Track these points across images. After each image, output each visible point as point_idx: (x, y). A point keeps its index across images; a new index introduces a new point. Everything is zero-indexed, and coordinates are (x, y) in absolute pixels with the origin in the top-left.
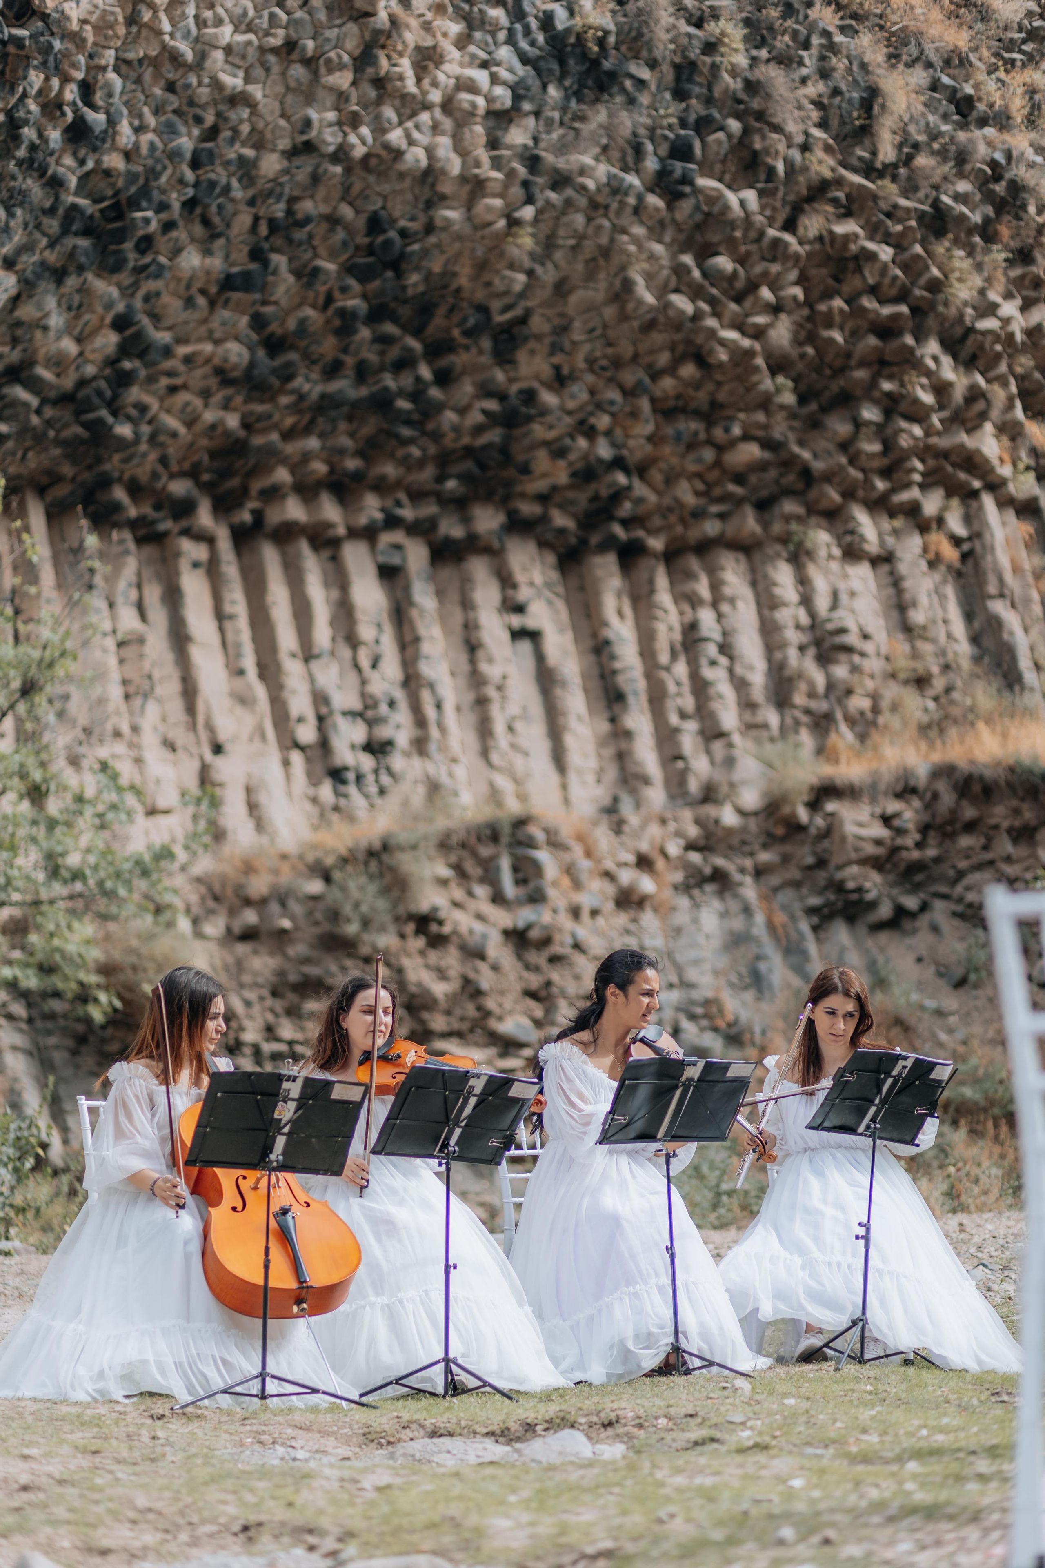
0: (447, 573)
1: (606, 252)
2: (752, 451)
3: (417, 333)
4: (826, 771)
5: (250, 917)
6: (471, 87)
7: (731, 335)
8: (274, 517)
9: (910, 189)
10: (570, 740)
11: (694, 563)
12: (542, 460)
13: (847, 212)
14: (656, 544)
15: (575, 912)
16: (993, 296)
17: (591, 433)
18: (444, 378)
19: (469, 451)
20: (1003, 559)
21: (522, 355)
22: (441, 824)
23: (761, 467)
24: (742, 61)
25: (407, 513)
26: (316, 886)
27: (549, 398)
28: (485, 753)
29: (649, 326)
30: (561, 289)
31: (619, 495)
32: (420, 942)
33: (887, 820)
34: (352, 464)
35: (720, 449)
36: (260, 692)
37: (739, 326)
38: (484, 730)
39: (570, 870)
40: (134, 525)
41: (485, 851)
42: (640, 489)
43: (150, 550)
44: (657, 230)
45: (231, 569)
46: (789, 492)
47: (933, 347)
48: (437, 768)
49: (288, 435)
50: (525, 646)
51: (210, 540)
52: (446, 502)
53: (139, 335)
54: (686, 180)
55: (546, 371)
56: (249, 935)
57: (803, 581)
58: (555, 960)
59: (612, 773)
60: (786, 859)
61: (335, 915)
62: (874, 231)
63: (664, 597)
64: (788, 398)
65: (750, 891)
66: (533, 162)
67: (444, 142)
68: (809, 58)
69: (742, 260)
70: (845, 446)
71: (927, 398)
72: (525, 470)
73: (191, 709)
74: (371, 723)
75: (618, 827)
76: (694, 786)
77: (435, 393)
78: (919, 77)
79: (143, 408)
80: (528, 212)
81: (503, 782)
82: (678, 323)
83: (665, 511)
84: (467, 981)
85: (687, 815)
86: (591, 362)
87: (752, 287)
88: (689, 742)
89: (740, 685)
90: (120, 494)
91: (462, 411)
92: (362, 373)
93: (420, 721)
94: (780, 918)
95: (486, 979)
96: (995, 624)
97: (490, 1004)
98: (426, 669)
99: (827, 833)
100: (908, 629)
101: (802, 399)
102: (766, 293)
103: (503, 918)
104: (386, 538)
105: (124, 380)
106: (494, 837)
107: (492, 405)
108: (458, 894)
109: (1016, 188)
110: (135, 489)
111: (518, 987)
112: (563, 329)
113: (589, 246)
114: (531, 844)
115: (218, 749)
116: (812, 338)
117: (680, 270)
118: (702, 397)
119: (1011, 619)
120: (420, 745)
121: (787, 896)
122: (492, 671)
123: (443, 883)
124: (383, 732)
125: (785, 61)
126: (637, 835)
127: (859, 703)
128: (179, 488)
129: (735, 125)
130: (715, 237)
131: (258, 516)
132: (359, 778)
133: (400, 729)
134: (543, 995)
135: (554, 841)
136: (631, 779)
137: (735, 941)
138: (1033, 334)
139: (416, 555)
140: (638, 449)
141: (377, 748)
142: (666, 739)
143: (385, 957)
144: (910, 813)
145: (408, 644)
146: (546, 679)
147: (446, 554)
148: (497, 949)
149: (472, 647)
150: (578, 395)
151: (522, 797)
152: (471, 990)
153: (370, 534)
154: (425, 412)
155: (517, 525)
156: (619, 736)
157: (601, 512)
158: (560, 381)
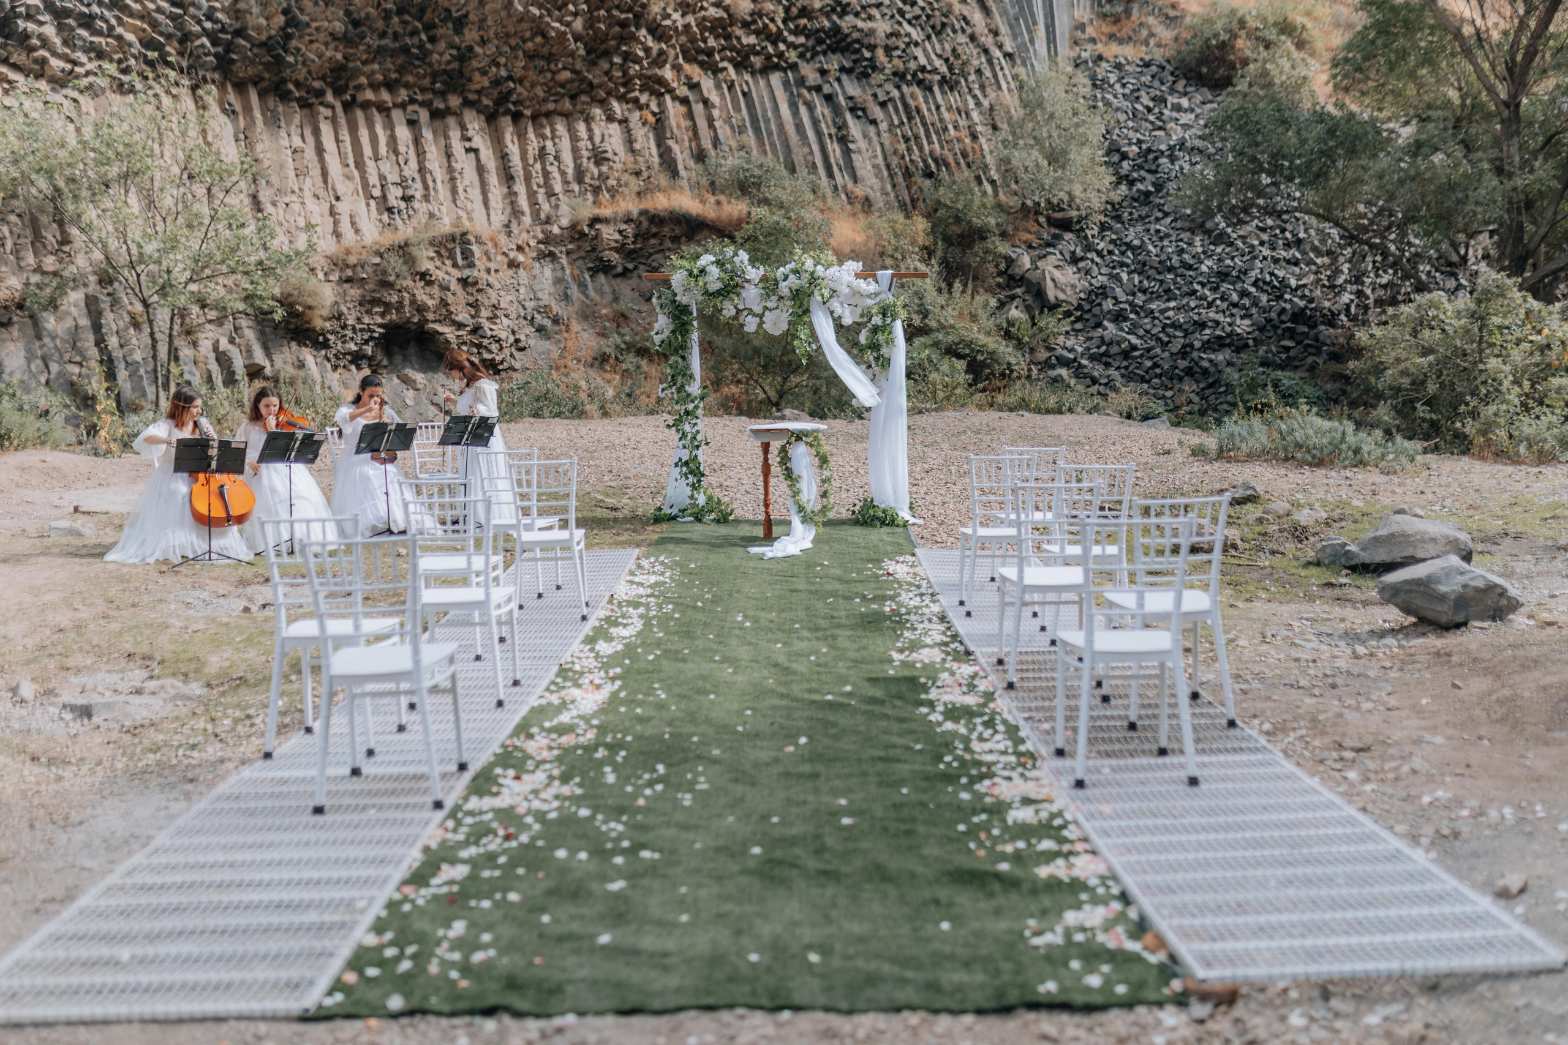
0: (437, 123)
2: (566, 75)
3: (420, 20)
4: (596, 211)
5: (349, 273)
7: (557, 25)
8: (360, 98)
10: (490, 196)
11: (544, 121)
12: (477, 76)
14: (528, 113)
16: (669, 11)
17: (498, 65)
18: (432, 40)
19: (445, 71)
20: (673, 123)
21: (466, 31)
22: (430, 234)
23: (572, 81)
25: (419, 97)
26: (377, 260)
27: (478, 50)
28: (454, 201)
29: (521, 20)
31: (510, 92)
32: (422, 283)
33: (620, 232)
34: (394, 76)
35: (554, 73)
36: (356, 173)
37: (560, 21)
38: (454, 191)
39: (486, 253)
40: (298, 100)
41: (450, 246)
42: (520, 89)
43: (306, 111)
45: (342, 120)
46: (583, 92)
47: (643, 32)
48: (433, 207)
49: (364, 63)
50: (472, 155)
51: (333, 108)
52: (435, 92)
53: (294, 17)
55: (477, 38)
56: (349, 280)
57: (590, 130)
58: (479, 291)
59: (508, 210)
60: (579, 248)
61: (385, 272)
63: (531, 135)
64: (582, 52)
65: (564, 261)
70: (607, 73)
71: (641, 54)
72: (470, 80)
73: (325, 182)
74: (404, 188)
75: (509, 234)
76: (543, 216)
77: (429, 46)
79: (298, 50)
81: (461, 213)
82: (533, 19)
83: (531, 99)
84: (442, 300)
85: (538, 229)
86: (496, 35)
87: (565, 5)
88: (541, 197)
89: (563, 173)
90: (291, 86)
91: (441, 54)
92: (396, 36)
93: (426, 187)
94: (577, 272)
95: (450, 299)
96: (669, 149)
97: (452, 309)
98: (428, 165)
99: (596, 237)
100: (633, 151)
101: (588, 53)
102: (571, 7)
103: (457, 274)
104: (410, 108)
105: (288, 37)
106: (454, 240)
107: (454, 52)
108: (438, 263)
110: (297, 84)
111: (464, 302)
112: (483, 20)
114: (469, 243)
115: (338, 199)
116: (591, 27)
118: (545, 51)
119: (676, 148)
120: (426, 198)
121: (580, 263)
122: (457, 166)
123: (432, 259)
124: (410, 192)
126: (517, 237)
127: (612, 182)
128: (317, 84)
131: (354, 97)
132: (399, 212)
133: (417, 190)
134: (475, 305)
135: (479, 241)
136: (516, 213)
137: (558, 281)
138: (687, 27)
139: (424, 115)
140: (518, 73)
141: (407, 199)
142: (532, 195)
143: (406, 289)
144: (630, 230)
145: (421, 154)
146: (481, 170)
147: (437, 115)
148: (455, 286)
149: (449, 156)
150: (491, 49)
151: (470, 219)
152: (444, 303)
153: (403, 106)
154: (425, 54)
155: (467, 103)
156: (512, 194)
157: (503, 99)
158: (483, 42)
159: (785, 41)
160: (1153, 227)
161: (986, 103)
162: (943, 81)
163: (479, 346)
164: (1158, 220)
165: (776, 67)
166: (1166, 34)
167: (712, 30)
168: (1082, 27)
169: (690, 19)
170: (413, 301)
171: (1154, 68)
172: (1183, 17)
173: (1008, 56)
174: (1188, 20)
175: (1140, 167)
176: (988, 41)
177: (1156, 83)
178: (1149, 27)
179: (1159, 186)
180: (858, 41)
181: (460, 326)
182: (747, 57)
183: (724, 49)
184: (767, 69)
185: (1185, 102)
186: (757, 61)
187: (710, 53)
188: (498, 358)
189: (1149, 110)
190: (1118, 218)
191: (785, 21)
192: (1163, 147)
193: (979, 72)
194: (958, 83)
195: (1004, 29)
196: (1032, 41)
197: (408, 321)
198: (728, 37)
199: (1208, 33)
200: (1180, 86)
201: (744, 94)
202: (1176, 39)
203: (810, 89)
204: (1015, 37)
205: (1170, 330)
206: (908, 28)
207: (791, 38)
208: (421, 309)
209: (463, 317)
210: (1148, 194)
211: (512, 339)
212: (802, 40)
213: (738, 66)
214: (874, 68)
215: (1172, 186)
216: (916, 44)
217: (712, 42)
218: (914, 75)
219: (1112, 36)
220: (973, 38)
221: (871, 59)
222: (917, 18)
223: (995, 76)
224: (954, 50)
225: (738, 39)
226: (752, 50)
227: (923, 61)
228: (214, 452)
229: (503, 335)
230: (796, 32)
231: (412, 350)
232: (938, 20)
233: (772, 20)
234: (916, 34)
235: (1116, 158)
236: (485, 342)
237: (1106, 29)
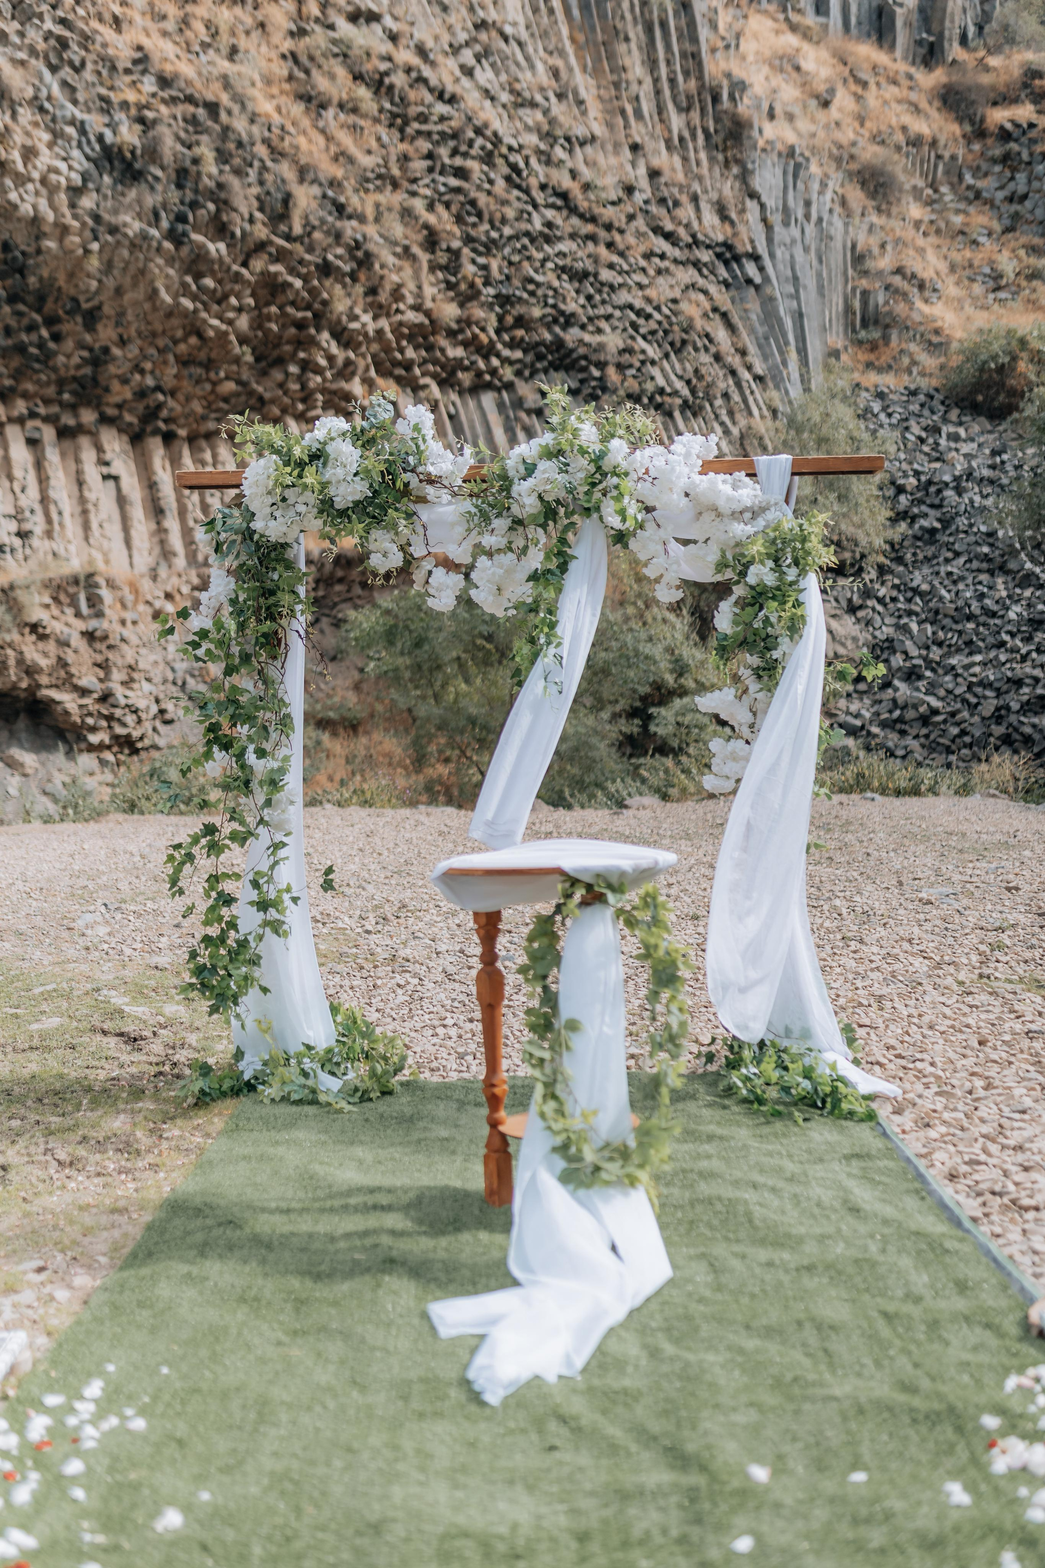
0: (67, 444)
1: (143, 272)
2: (230, 386)
3: (39, 311)
6: (57, 171)
7: (215, 322)
9: (310, 250)
10: (133, 533)
11: (203, 443)
12: (116, 386)
13: (276, 260)
14: (183, 432)
15: (123, 622)
16: (358, 311)
17: (142, 372)
18: (56, 337)
19: (75, 379)
21: (100, 327)
22: (48, 575)
23: (237, 394)
24: (214, 170)
25: (42, 410)
27: (116, 351)
28: (87, 539)
29: (169, 315)
30: (119, 291)
31: (160, 406)
32: (34, 637)
34: (7, 382)
35: (214, 384)
37: (222, 320)
38: (86, 527)
39: (121, 600)
41: (72, 590)
42: (171, 403)
44: (170, 261)
46: (252, 407)
47: (325, 336)
48: (58, 545)
50: (111, 484)
52: (63, 405)
54: (185, 234)
55: (115, 337)
58: (110, 647)
59: (157, 550)
62: (292, 271)
63: (187, 459)
64: (249, 358)
66: (97, 218)
67: (43, 204)
68: (253, 174)
69: (220, 282)
70: (281, 385)
71: (323, 362)
72: (107, 390)
74: (19, 521)
75: (155, 578)
77: (52, 345)
78: (316, 190)
80: (95, 246)
81: (96, 554)
82: (185, 314)
83: (187, 416)
84: (60, 659)
86: (139, 333)
87: (226, 297)
91: (68, 356)
92: (8, 332)
93: (49, 521)
95: (70, 657)
97: (73, 670)
98: (52, 494)
101: (258, 360)
102: (233, 301)
103: (80, 625)
104: (30, 424)
106: (77, 582)
107: (85, 354)
108: (56, 612)
109: (368, 255)
111: (90, 662)
112: (121, 314)
113: (132, 269)
114: (97, 586)
116: (260, 327)
117: (185, 285)
118: (202, 356)
120: (49, 534)
122: (91, 496)
123: (47, 606)
124: (27, 526)
125: (238, 172)
126: (165, 582)
129: (211, 206)
130: (203, 268)
132: (12, 550)
133: (38, 524)
134: (104, 666)
135: (111, 584)
136: (167, 554)
138: (380, 332)
139: (48, 433)
140: (169, 382)
141: (23, 535)
142: (187, 534)
143: (10, 645)
145: (43, 480)
146: (122, 501)
147: (65, 434)
148: (77, 641)
149: (80, 483)
150: (133, 351)
151: (107, 562)
152: (62, 663)
153: (20, 421)
154: (47, 357)
155: (105, 420)
156: (161, 531)
157: (151, 414)
158: (123, 342)
159: (498, 355)
160: (943, 570)
161: (735, 431)
162: (685, 405)
163: (110, 718)
164: (947, 561)
165: (489, 386)
166: (929, 362)
167: (411, 338)
168: (835, 354)
169: (384, 323)
170: (20, 661)
171: (922, 398)
172: (948, 344)
173: (758, 378)
174: (955, 345)
175: (921, 502)
176: (735, 361)
177: (926, 412)
178: (911, 355)
179: (946, 522)
180: (585, 357)
181: (84, 692)
182: (453, 373)
183: (425, 361)
184: (477, 388)
185: (962, 432)
186: (465, 378)
187: (408, 366)
188: (136, 734)
189: (922, 440)
190: (900, 560)
191: (498, 332)
192: (947, 478)
193: (726, 396)
194: (701, 408)
195: (752, 349)
196: (785, 363)
197: (15, 687)
198: (430, 348)
199: (983, 357)
200: (954, 414)
201: (451, 417)
202: (942, 367)
203: (529, 412)
204: (765, 357)
205: (979, 690)
206: (641, 343)
207: (506, 352)
208: (31, 671)
209: (88, 679)
210: (933, 531)
211: (154, 709)
212: (518, 354)
213: (442, 383)
214: (604, 389)
215: (962, 522)
216: (653, 363)
217: (410, 353)
218: (651, 399)
219: (869, 365)
220: (718, 357)
221: (600, 379)
222: (653, 333)
223: (745, 401)
224: (696, 371)
225: (443, 351)
226: (458, 364)
227: (661, 381)
229: (141, 704)
230: (512, 345)
231: (22, 723)
232: (677, 335)
233: (483, 329)
234: (652, 351)
235: (891, 492)
236: (118, 712)
237: (863, 356)
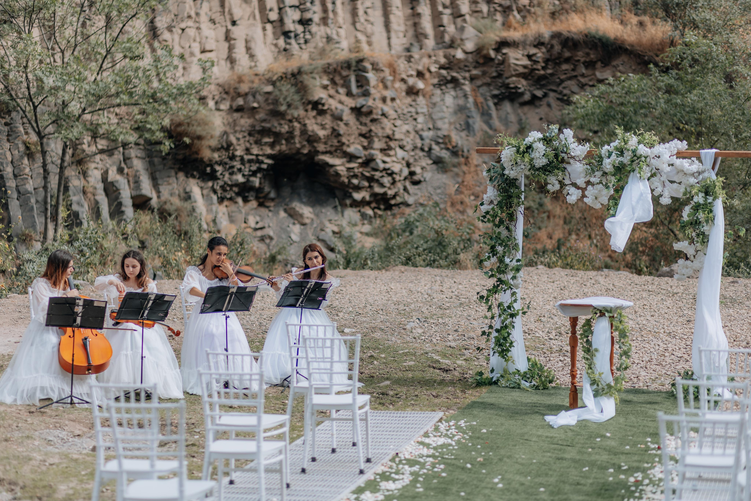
4: (505, 34)
5: (240, 101)
10: (392, 18)
15: (384, 100)
22: (326, 60)
26: (269, 88)
28: (354, 23)
32: (314, 113)
33: (529, 57)
38: (354, 13)
39: (383, 81)
41: (345, 73)
48: (331, 31)
56: (239, 109)
58: (373, 121)
59: (411, 33)
60: (484, 73)
61: (276, 102)
65: (467, 87)
73: (223, 5)
74: (303, 11)
75: (409, 59)
76: (447, 38)
81: (362, 37)
84: (334, 130)
85: (441, 53)
88: (446, 19)
93: (325, 10)
94: (480, 99)
95: (342, 129)
97: (344, 140)
99: (503, 62)
103: (351, 102)
106: (348, 67)
108: (332, 92)
111: (357, 132)
114: (365, 70)
115: (234, 23)
120: (324, 21)
121: (484, 89)
123: (325, 87)
124: (308, 15)
126: (417, 63)
127: (524, 2)
132: (296, 36)
133: (316, 13)
134: (367, 136)
135: (376, 68)
136: (419, 36)
137: (461, 109)
141: (305, 22)
142: (436, 16)
143: (298, 120)
144: (540, 54)
148: (348, 116)
151: (370, 43)
152: (336, 134)
156: (415, 16)
163: (371, 179)
170: (304, 131)
181: (351, 157)
188: (390, 193)
197: (298, 152)
208: (312, 139)
209: (355, 148)
211: (406, 172)
228: (79, 309)
229: (396, 168)
231: (301, 182)
236: (377, 175)
